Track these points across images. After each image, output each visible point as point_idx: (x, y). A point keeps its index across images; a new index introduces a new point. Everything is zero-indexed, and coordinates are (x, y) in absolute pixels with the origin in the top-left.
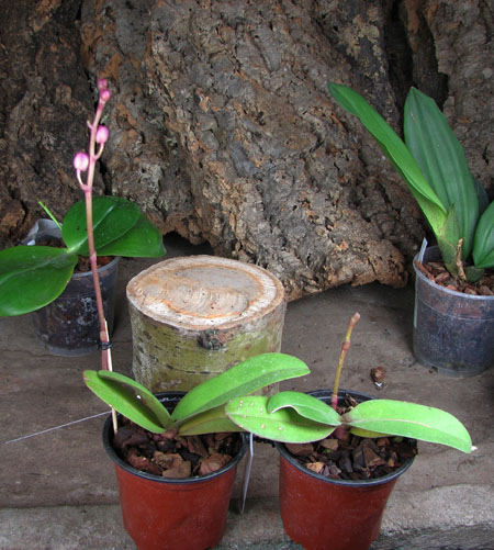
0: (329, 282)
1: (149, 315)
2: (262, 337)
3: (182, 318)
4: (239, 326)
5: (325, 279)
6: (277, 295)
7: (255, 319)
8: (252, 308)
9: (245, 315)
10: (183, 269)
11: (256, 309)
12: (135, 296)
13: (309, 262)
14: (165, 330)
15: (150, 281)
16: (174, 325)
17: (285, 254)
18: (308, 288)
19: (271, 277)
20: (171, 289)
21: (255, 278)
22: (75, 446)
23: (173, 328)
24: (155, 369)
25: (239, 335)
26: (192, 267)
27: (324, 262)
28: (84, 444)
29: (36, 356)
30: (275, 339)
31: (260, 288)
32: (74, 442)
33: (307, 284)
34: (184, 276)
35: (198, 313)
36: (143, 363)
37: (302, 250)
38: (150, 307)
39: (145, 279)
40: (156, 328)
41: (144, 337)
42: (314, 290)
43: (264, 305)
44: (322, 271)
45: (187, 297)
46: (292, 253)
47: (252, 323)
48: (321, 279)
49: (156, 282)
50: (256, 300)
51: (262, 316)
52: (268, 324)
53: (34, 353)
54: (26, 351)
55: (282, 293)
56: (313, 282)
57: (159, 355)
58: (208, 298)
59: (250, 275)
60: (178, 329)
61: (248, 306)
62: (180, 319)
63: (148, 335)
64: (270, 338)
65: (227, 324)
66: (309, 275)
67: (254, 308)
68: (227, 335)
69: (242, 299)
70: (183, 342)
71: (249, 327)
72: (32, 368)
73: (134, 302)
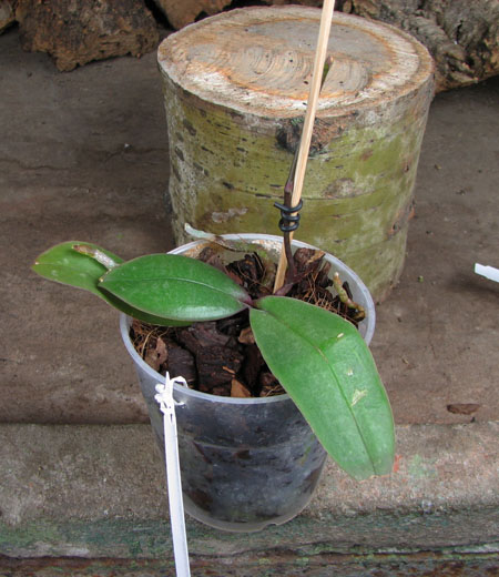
0: (492, 66)
1: (193, 91)
2: (394, 137)
3: (250, 97)
4: (355, 114)
5: (484, 61)
6: (421, 67)
7: (383, 103)
8: (377, 84)
9: (364, 95)
10: (257, 23)
11: (383, 86)
12: (171, 60)
13: (458, 35)
14: (220, 117)
15: (201, 39)
16: (236, 108)
17: (421, 21)
18: (456, 76)
19: (408, 40)
20: (235, 51)
21: (381, 40)
22: (69, 313)
23: (234, 113)
24: (202, 188)
25: (352, 132)
26: (273, 21)
27: (486, 33)
28: (84, 310)
29: (30, 168)
30: (412, 144)
31: (391, 55)
32: (68, 306)
33: (454, 68)
34: (259, 33)
35: (281, 91)
36: (183, 177)
37: (449, 16)
38: (196, 79)
39: (191, 36)
40: (203, 113)
41: (184, 133)
42: (466, 79)
43: (398, 81)
44: (482, 47)
45: (262, 65)
46: (432, 20)
47: (378, 110)
48: (478, 62)
49: (210, 40)
50: (385, 73)
51: (395, 98)
52: (405, 116)
53: (27, 163)
54: (15, 160)
55: (430, 65)
56: (465, 67)
57: (209, 163)
58: (300, 67)
59: (374, 35)
60: (242, 116)
61: (370, 80)
62: (246, 98)
63: (190, 128)
64: (405, 142)
65: (332, 108)
66: (459, 55)
67: (381, 85)
68: (331, 129)
69: (358, 72)
70: (250, 139)
71: (371, 117)
72: (19, 185)
73: (169, 70)
